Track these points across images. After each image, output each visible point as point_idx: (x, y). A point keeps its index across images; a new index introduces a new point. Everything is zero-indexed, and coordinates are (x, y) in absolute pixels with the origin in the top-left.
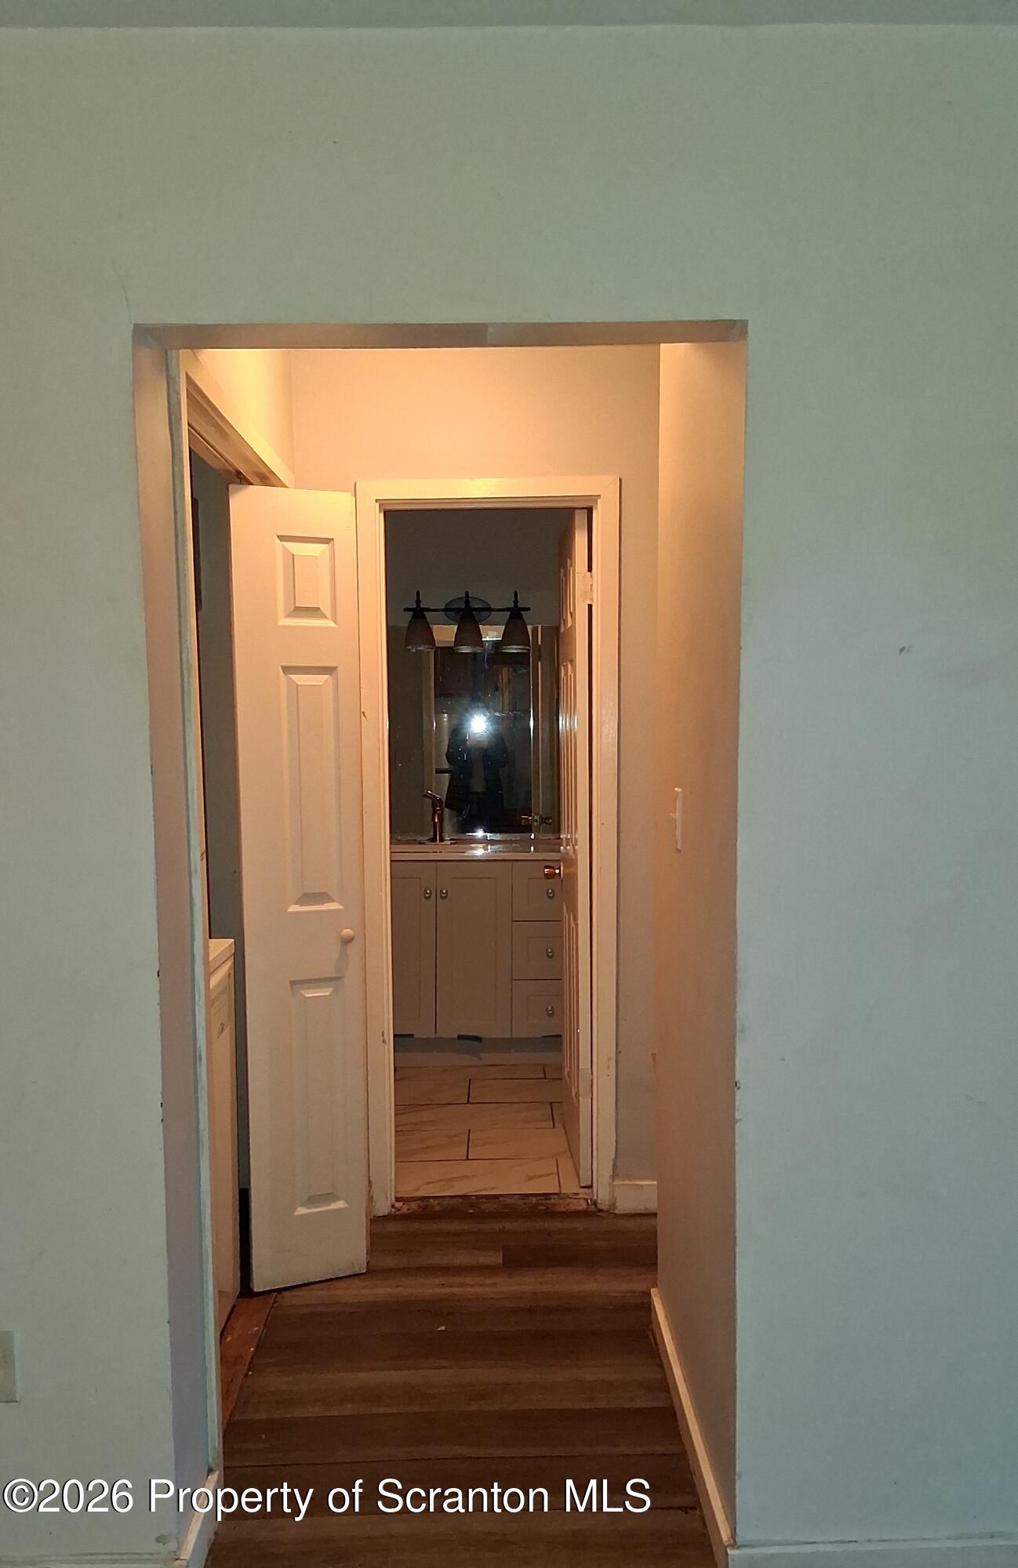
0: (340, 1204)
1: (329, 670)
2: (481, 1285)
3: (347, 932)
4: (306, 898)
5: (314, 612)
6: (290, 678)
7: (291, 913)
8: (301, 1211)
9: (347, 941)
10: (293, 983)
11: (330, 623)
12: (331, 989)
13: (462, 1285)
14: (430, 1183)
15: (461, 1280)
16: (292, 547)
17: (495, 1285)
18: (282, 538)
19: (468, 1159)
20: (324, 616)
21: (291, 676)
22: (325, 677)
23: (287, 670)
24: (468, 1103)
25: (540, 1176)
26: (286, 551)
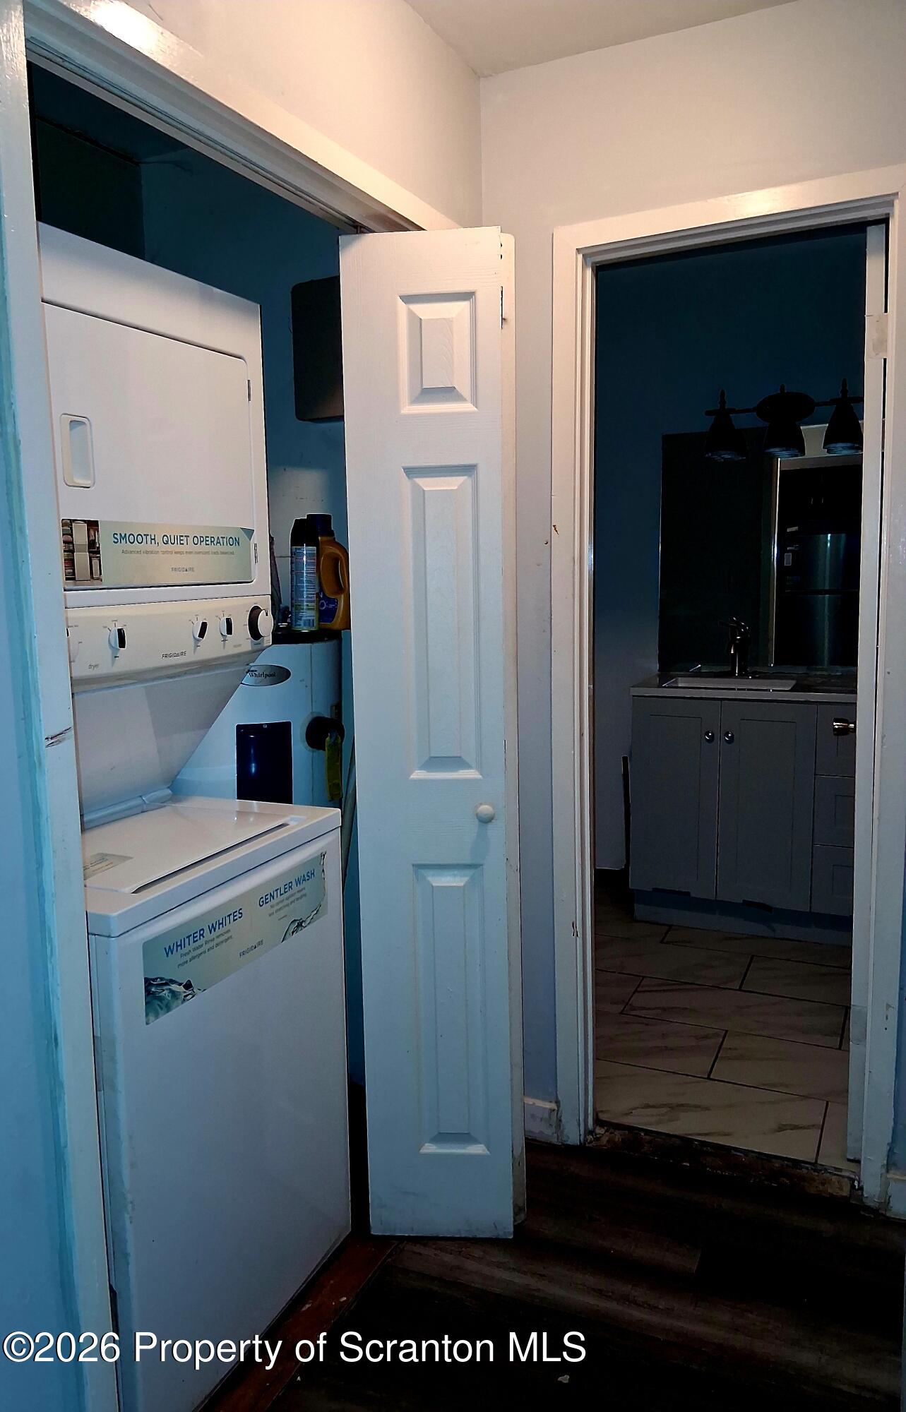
0: (478, 1149)
1: (468, 469)
2: (653, 1308)
3: (485, 809)
4: (434, 762)
5: (448, 393)
6: (415, 483)
7: (415, 781)
8: (430, 1148)
9: (486, 821)
10: (419, 867)
11: (468, 407)
12: (466, 879)
13: (625, 1299)
14: (648, 1106)
15: (626, 1289)
16: (422, 310)
17: (668, 1312)
18: (408, 299)
19: (709, 1078)
20: (460, 398)
21: (416, 480)
22: (461, 479)
23: (411, 472)
24: (740, 990)
25: (796, 1127)
26: (411, 314)
